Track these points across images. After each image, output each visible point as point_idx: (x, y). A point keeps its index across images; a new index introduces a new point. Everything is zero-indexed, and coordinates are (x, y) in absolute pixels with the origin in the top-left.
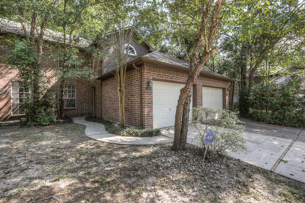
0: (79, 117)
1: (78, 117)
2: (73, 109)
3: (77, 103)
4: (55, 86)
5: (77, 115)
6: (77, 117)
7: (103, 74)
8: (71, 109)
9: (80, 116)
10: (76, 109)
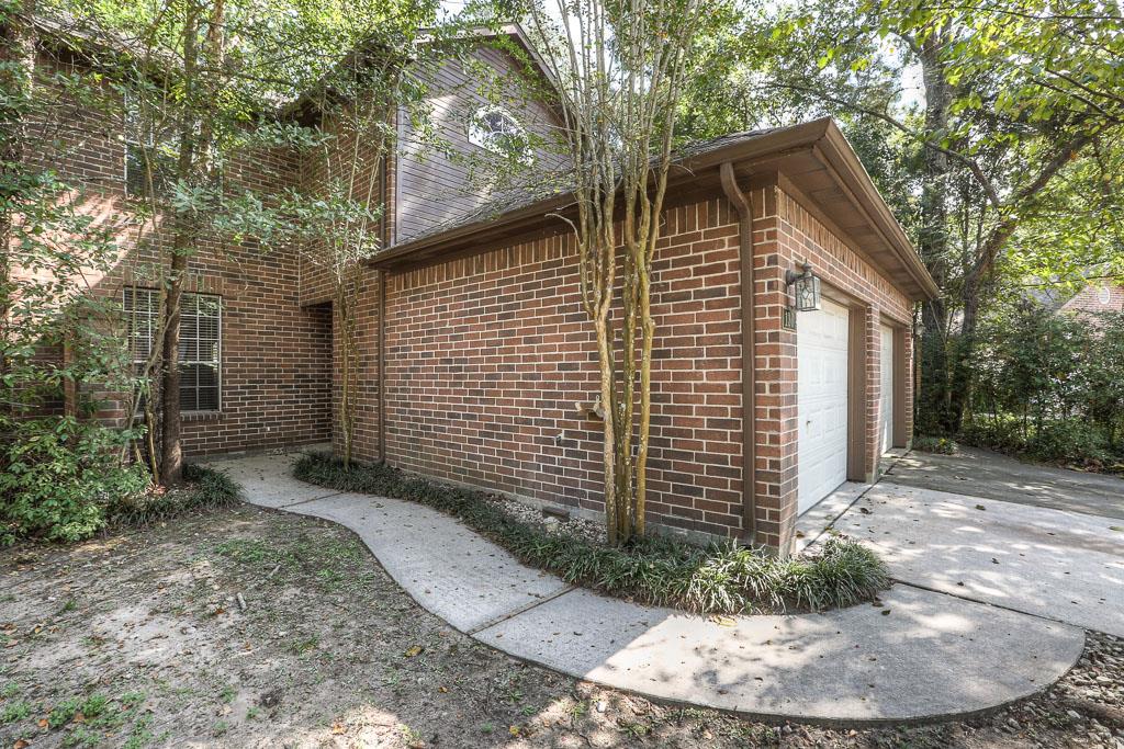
0: (241, 457)
1: (236, 457)
2: (207, 420)
3: (228, 388)
4: (105, 293)
5: (227, 451)
6: (229, 458)
7: (392, 245)
8: (194, 417)
9: (242, 452)
10: (221, 417)
